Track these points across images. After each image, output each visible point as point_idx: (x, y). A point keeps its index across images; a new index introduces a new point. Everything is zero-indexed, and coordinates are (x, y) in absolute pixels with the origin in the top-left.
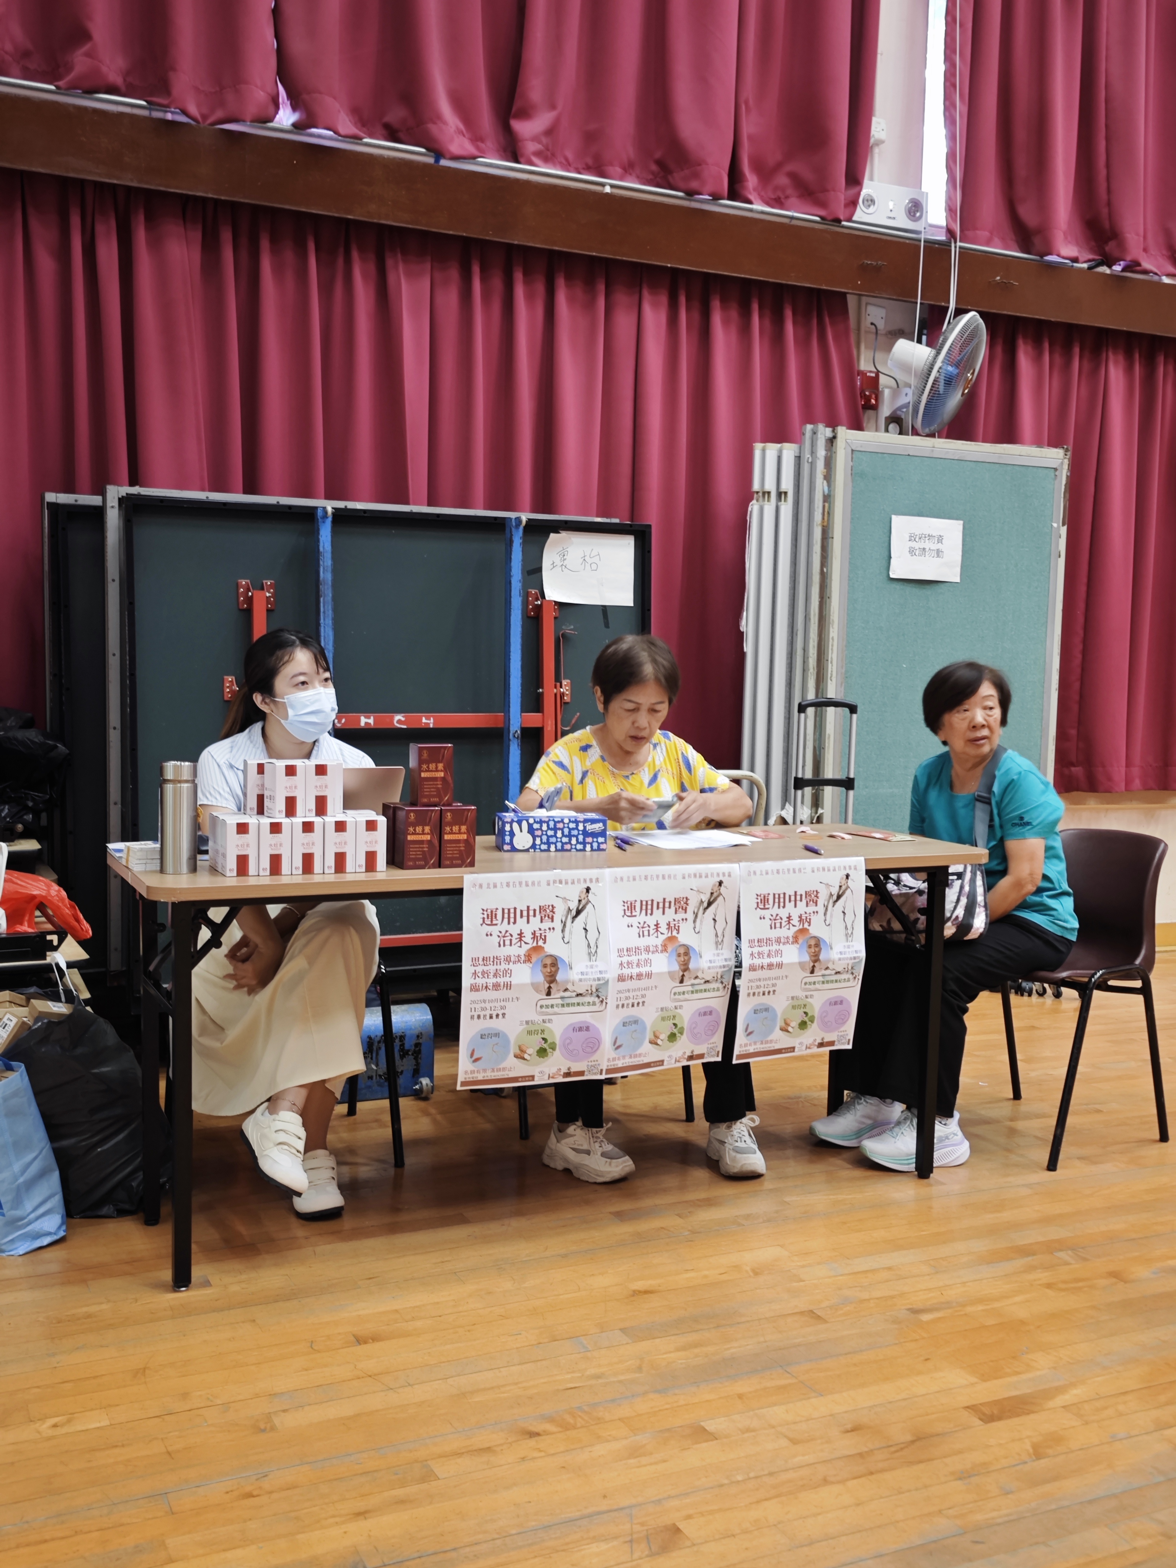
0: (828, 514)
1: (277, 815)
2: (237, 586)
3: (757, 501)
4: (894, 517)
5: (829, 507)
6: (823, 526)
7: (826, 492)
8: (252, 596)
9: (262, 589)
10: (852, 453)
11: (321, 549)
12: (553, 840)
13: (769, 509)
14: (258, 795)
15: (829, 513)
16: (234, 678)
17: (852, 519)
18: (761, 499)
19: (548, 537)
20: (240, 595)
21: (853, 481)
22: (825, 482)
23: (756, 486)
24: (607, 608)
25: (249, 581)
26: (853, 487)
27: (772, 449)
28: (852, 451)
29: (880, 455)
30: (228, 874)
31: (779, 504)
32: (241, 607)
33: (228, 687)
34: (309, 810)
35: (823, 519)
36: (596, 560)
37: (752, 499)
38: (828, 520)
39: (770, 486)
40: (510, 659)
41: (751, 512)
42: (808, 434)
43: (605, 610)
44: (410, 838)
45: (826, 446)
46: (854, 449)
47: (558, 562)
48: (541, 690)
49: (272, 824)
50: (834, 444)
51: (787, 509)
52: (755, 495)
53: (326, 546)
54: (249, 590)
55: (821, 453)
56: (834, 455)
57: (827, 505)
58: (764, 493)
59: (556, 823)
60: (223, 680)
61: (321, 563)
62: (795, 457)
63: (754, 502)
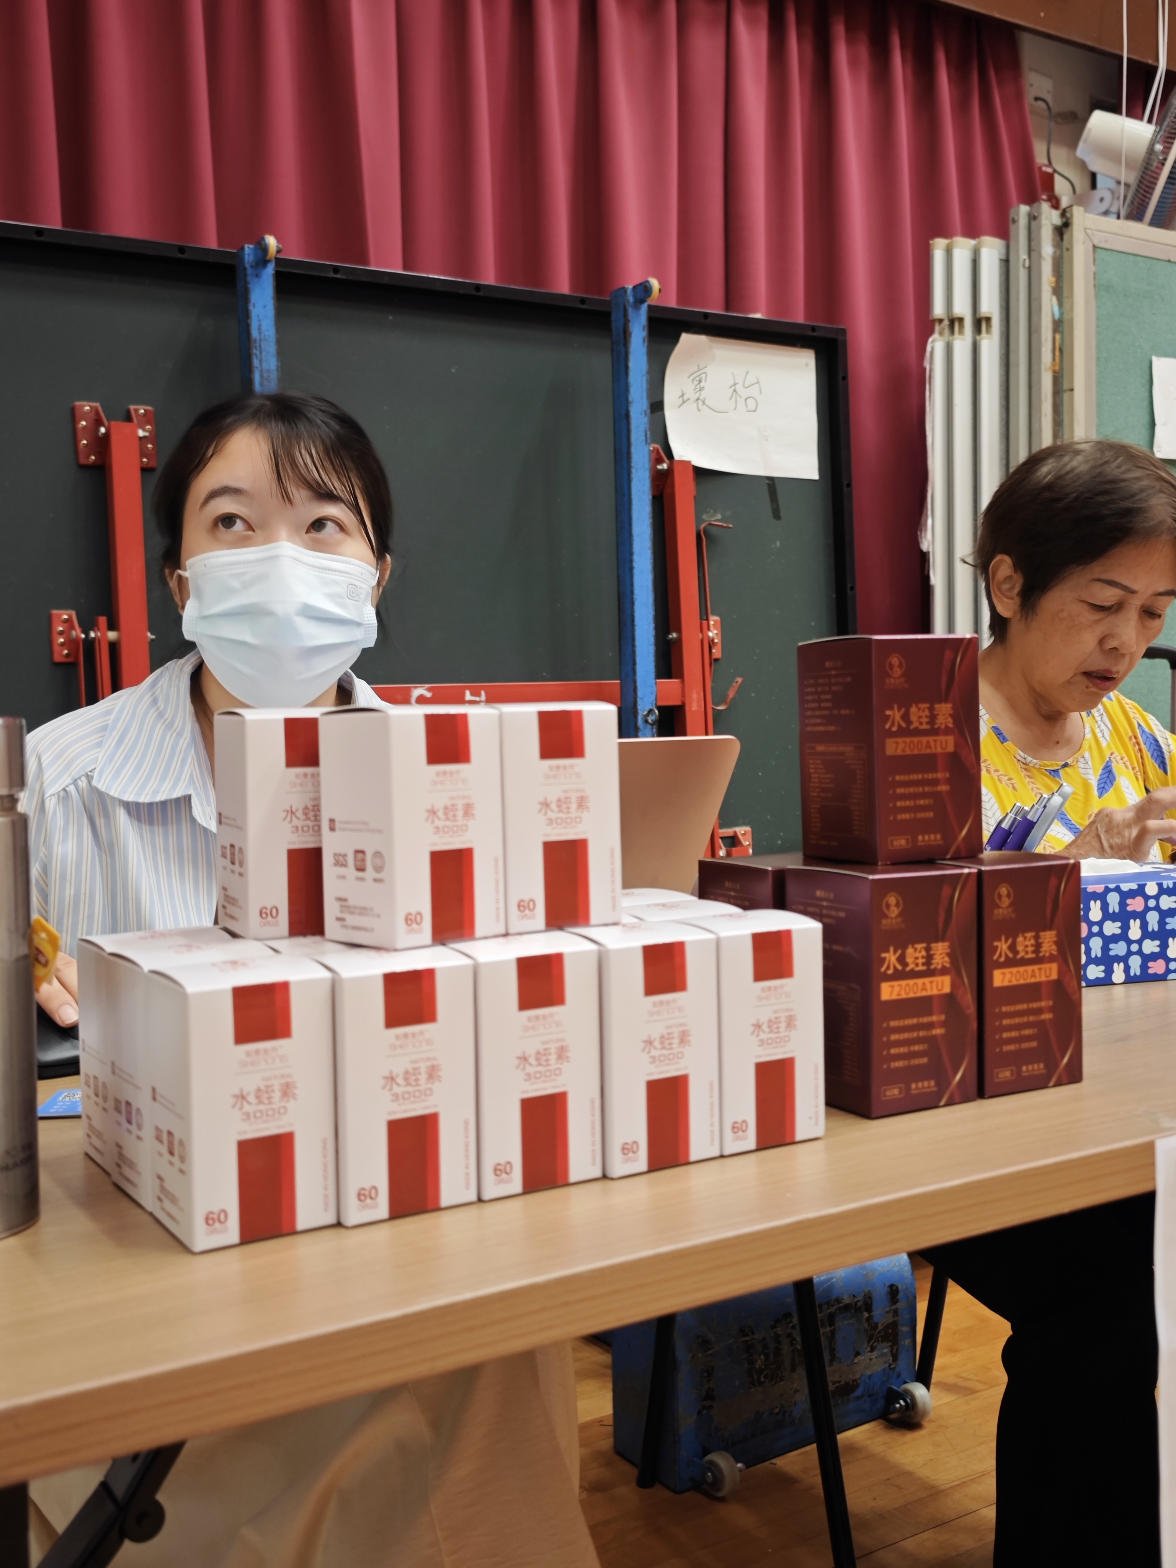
0: (1062, 352)
1: (403, 938)
2: (74, 415)
3: (941, 334)
4: (1155, 359)
5: (1062, 340)
6: (1054, 372)
7: (1057, 316)
8: (107, 435)
9: (128, 418)
10: (1094, 251)
11: (255, 333)
12: (1119, 949)
13: (962, 345)
14: (295, 856)
15: (1061, 350)
16: (73, 613)
17: (1098, 359)
18: (947, 331)
19: (676, 340)
20: (80, 434)
21: (1097, 296)
22: (1054, 299)
23: (938, 309)
24: (776, 482)
25: (97, 405)
26: (1098, 307)
27: (962, 248)
28: (1095, 247)
29: (1131, 258)
30: (201, 1240)
31: (978, 338)
32: (83, 461)
33: (61, 633)
34: (521, 906)
35: (1054, 359)
36: (754, 391)
37: (931, 332)
38: (1061, 361)
39: (962, 307)
40: (631, 569)
41: (932, 353)
42: (1023, 221)
43: (772, 484)
44: (888, 991)
45: (1054, 240)
46: (1096, 243)
47: (690, 393)
48: (675, 635)
49: (392, 981)
50: (1065, 237)
51: (990, 345)
52: (937, 328)
53: (263, 328)
54: (99, 422)
55: (1047, 249)
56: (1065, 254)
57: (1058, 336)
58: (952, 322)
59: (1125, 896)
60: (49, 619)
61: (256, 362)
62: (1001, 260)
63: (936, 336)
